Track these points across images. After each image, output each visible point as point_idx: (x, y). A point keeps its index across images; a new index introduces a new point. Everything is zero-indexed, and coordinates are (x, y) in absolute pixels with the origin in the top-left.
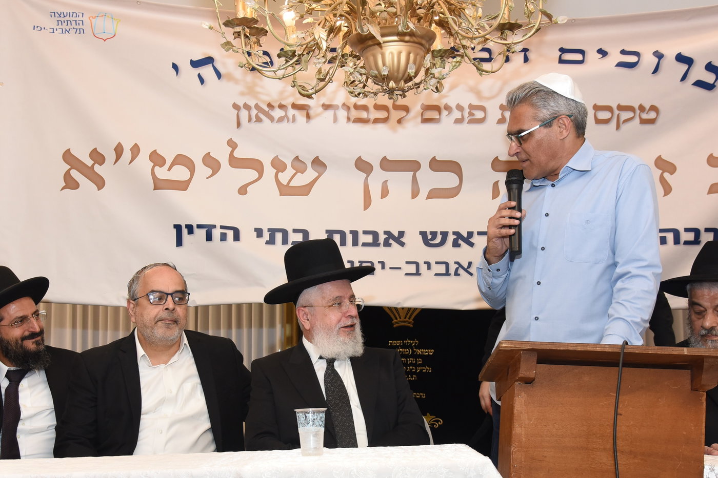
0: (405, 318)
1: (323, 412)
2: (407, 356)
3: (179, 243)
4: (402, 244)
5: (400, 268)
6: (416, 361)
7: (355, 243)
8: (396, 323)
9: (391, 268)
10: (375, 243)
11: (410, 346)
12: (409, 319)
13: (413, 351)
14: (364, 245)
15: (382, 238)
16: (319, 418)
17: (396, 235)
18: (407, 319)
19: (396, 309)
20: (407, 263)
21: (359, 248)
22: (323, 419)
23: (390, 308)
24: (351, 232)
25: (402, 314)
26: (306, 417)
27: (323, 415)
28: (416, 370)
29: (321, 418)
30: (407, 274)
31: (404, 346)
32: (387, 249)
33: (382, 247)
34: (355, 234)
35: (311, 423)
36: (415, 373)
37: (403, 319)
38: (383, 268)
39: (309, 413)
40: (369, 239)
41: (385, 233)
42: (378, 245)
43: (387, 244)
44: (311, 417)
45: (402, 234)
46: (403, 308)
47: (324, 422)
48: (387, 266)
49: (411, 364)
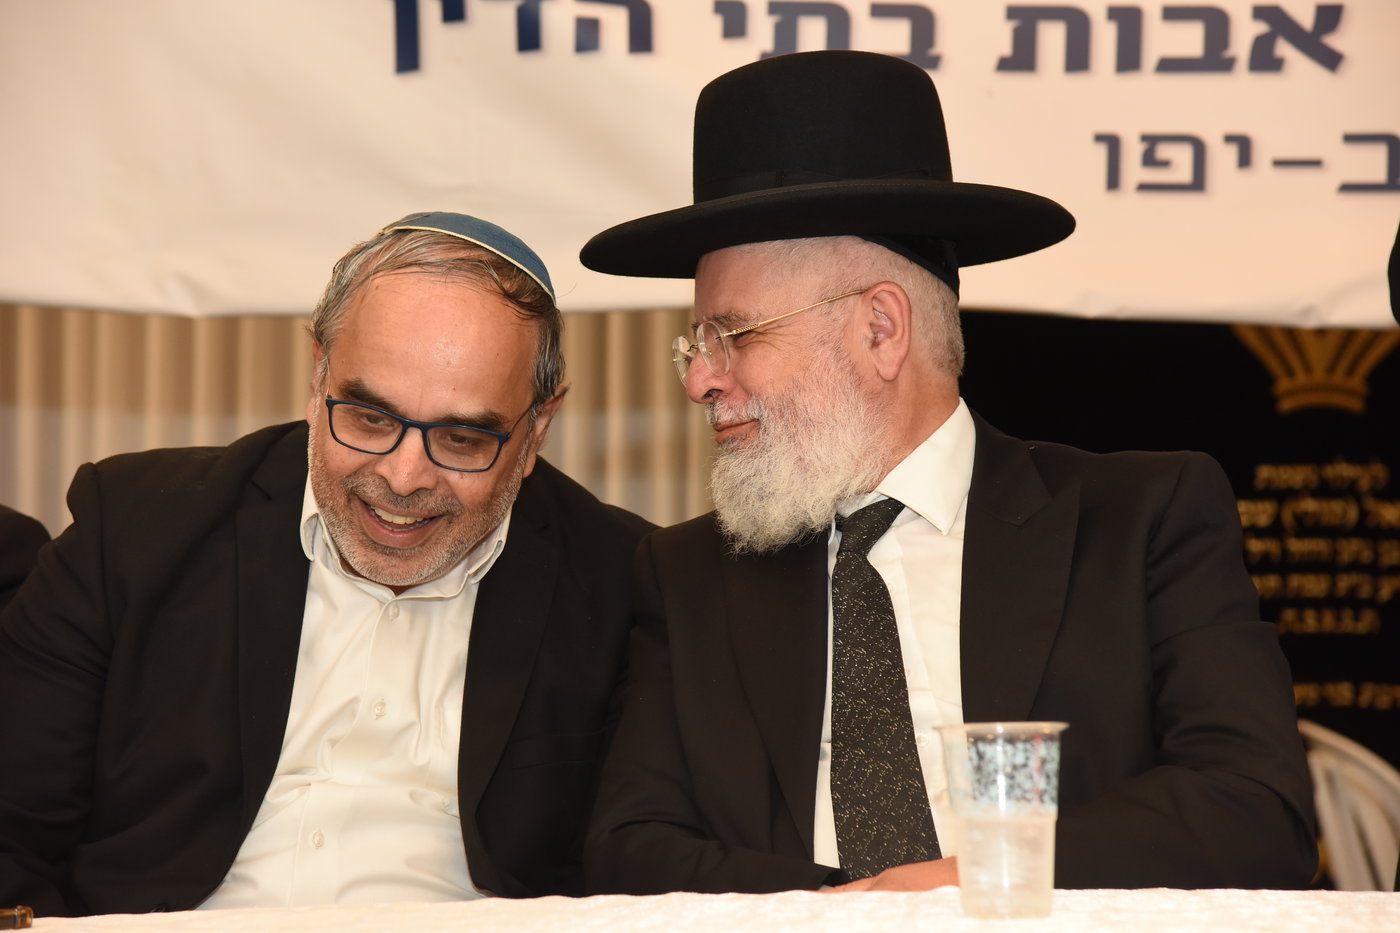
0: (1331, 369)
1: (1049, 738)
2: (1334, 532)
3: (408, 56)
4: (1331, 60)
5: (1316, 163)
6: (1377, 555)
7: (1129, 58)
8: (1291, 393)
9: (1279, 163)
10: (1215, 59)
11: (1348, 491)
12: (1350, 372)
13: (1364, 514)
14: (1168, 65)
15: (1245, 33)
16: (1034, 763)
17: (1306, 18)
18: (1339, 377)
19: (1292, 333)
20: (1351, 139)
21: (1146, 81)
22: (1053, 767)
23: (1263, 331)
24: (1114, 13)
25: (1319, 356)
26: (981, 756)
27: (1051, 753)
28: (1376, 589)
29: (1044, 762)
30: (1347, 188)
31: (1325, 490)
32: (1266, 81)
33: (1242, 75)
34: (1128, 22)
35: (1002, 781)
36: (1372, 603)
37: (1319, 375)
38: (1245, 160)
39: (993, 741)
40: (1189, 40)
41: (1259, 13)
42: (1226, 65)
43: (1264, 60)
44: (1000, 759)
45: (1329, 17)
46: (1321, 333)
47: (1054, 781)
48: (1263, 155)
49: (1355, 566)
